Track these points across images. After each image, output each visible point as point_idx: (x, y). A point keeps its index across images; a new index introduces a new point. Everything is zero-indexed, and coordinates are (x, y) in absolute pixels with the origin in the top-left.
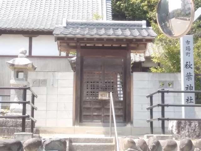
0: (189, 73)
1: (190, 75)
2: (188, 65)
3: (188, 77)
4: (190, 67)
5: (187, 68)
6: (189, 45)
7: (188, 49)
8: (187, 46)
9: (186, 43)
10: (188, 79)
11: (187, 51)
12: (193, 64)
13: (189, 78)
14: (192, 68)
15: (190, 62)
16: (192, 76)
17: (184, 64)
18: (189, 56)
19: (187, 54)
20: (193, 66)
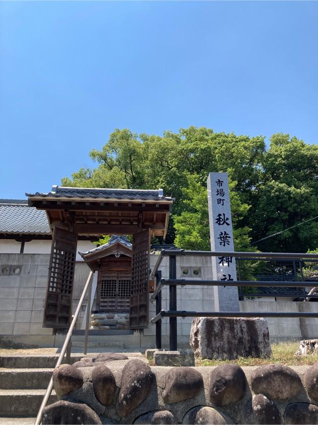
0: (224, 233)
1: (226, 237)
2: (221, 220)
3: (222, 239)
4: (224, 222)
5: (219, 224)
6: (221, 187)
7: (221, 193)
8: (219, 188)
9: (216, 184)
10: (223, 244)
11: (219, 197)
12: (230, 218)
13: (224, 242)
14: (228, 224)
15: (224, 215)
16: (229, 237)
17: (214, 217)
18: (223, 205)
19: (219, 201)
20: (229, 222)
